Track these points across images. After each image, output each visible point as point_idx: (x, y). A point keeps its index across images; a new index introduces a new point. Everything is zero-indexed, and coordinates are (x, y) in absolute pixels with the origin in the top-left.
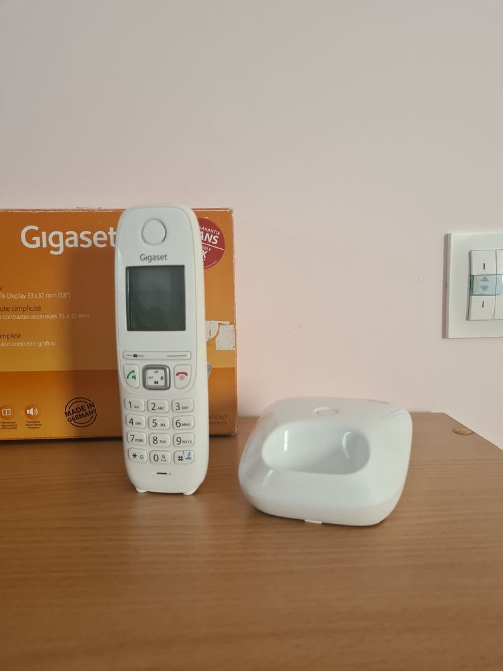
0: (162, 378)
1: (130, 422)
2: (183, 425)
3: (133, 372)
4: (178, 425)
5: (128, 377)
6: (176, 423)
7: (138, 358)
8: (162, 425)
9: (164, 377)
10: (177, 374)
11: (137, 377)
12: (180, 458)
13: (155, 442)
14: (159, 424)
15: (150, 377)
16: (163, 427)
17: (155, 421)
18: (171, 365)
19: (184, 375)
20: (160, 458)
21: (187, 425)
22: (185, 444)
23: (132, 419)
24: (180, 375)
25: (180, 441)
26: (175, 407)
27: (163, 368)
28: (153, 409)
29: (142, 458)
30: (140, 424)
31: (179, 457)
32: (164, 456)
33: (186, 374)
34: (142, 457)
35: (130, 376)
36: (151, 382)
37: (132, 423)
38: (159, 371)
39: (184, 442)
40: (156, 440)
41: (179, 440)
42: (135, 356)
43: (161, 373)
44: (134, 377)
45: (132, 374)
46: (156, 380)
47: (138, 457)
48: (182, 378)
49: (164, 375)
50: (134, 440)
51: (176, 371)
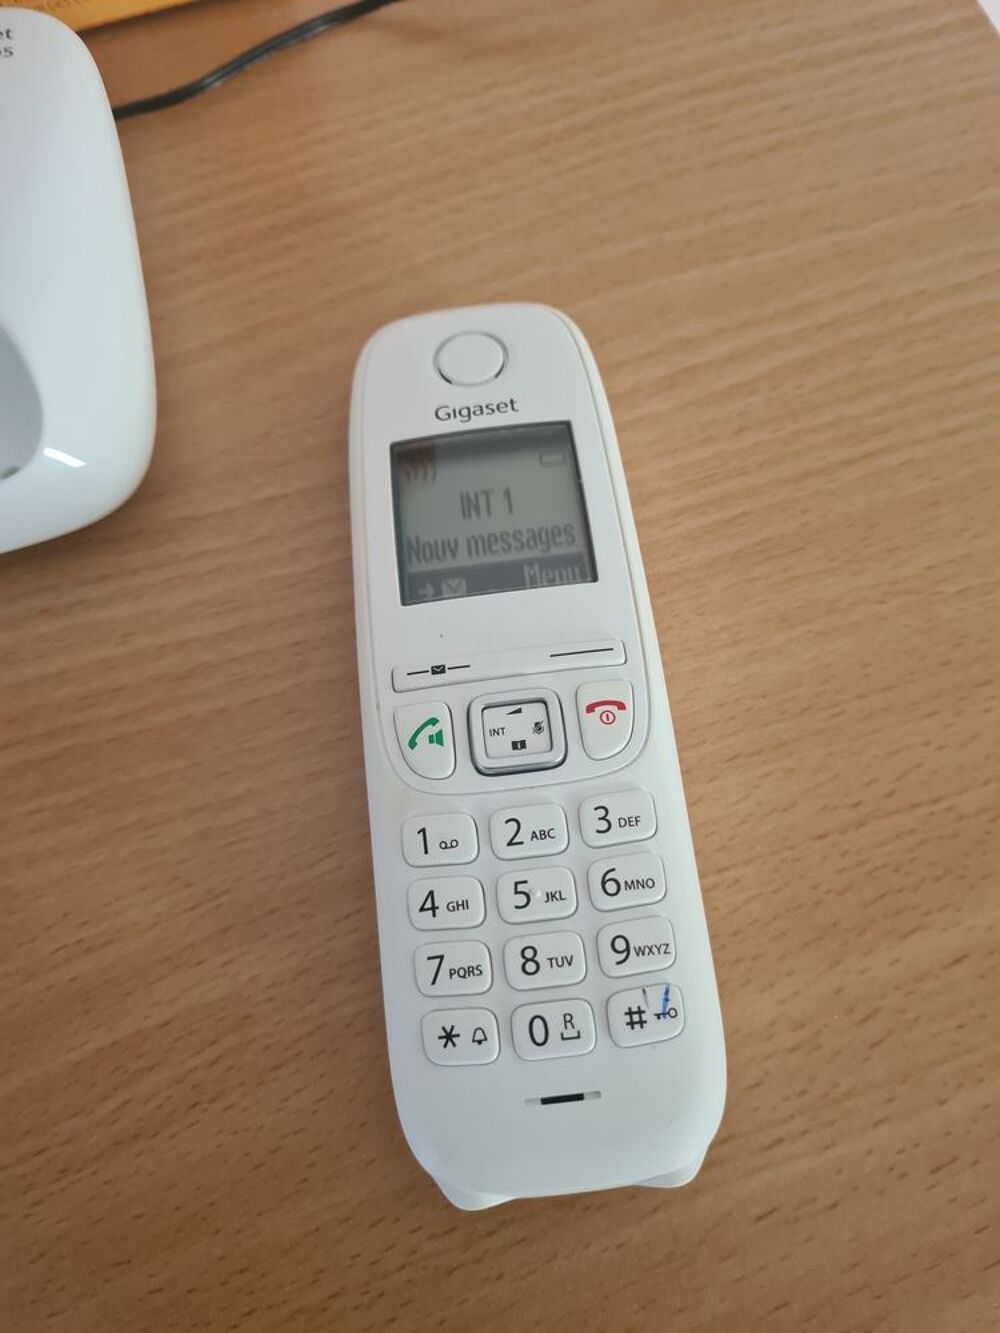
0: (538, 727)
1: (422, 909)
2: (630, 885)
3: (433, 721)
4: (611, 887)
5: (413, 744)
6: (604, 883)
7: (448, 676)
8: (551, 897)
9: (545, 725)
10: (591, 709)
11: (448, 736)
12: (636, 1018)
13: (531, 967)
14: (538, 895)
15: (495, 732)
16: (555, 903)
17: (521, 888)
18: (561, 684)
19: (614, 709)
20: (556, 1028)
21: (643, 885)
22: (644, 961)
23: (431, 893)
24: (599, 710)
25: (628, 949)
26: (592, 821)
28: (510, 844)
29: (480, 1042)
30: (465, 905)
31: (630, 1013)
32: (568, 1020)
33: (621, 706)
34: (479, 1036)
35: (422, 738)
36: (499, 753)
37: (434, 908)
38: (525, 707)
39: (640, 952)
40: (532, 960)
41: (620, 945)
42: (438, 670)
43: (535, 712)
44: (438, 739)
45: (432, 730)
46: (519, 739)
47: (464, 1041)
48: (608, 720)
49: (541, 717)
50: (444, 971)
51: (587, 699)
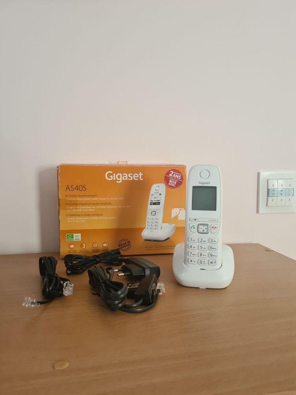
0: (206, 229)
2: (213, 248)
3: (194, 226)
4: (211, 248)
5: (191, 228)
7: (196, 220)
8: (204, 248)
10: (212, 227)
11: (195, 228)
12: (212, 263)
13: (201, 255)
14: (203, 248)
15: (201, 228)
17: (201, 247)
18: (210, 224)
20: (203, 262)
21: (215, 249)
22: (214, 257)
23: (191, 246)
26: (210, 241)
27: (207, 225)
28: (201, 242)
29: (195, 262)
30: (195, 247)
32: (204, 262)
33: (216, 228)
35: (192, 228)
36: (201, 230)
38: (205, 226)
39: (213, 256)
41: (211, 255)
42: (195, 220)
43: (206, 227)
44: (194, 228)
45: (194, 227)
46: (204, 230)
47: (193, 262)
48: (214, 229)
49: (206, 228)
50: (192, 254)
51: (212, 226)
